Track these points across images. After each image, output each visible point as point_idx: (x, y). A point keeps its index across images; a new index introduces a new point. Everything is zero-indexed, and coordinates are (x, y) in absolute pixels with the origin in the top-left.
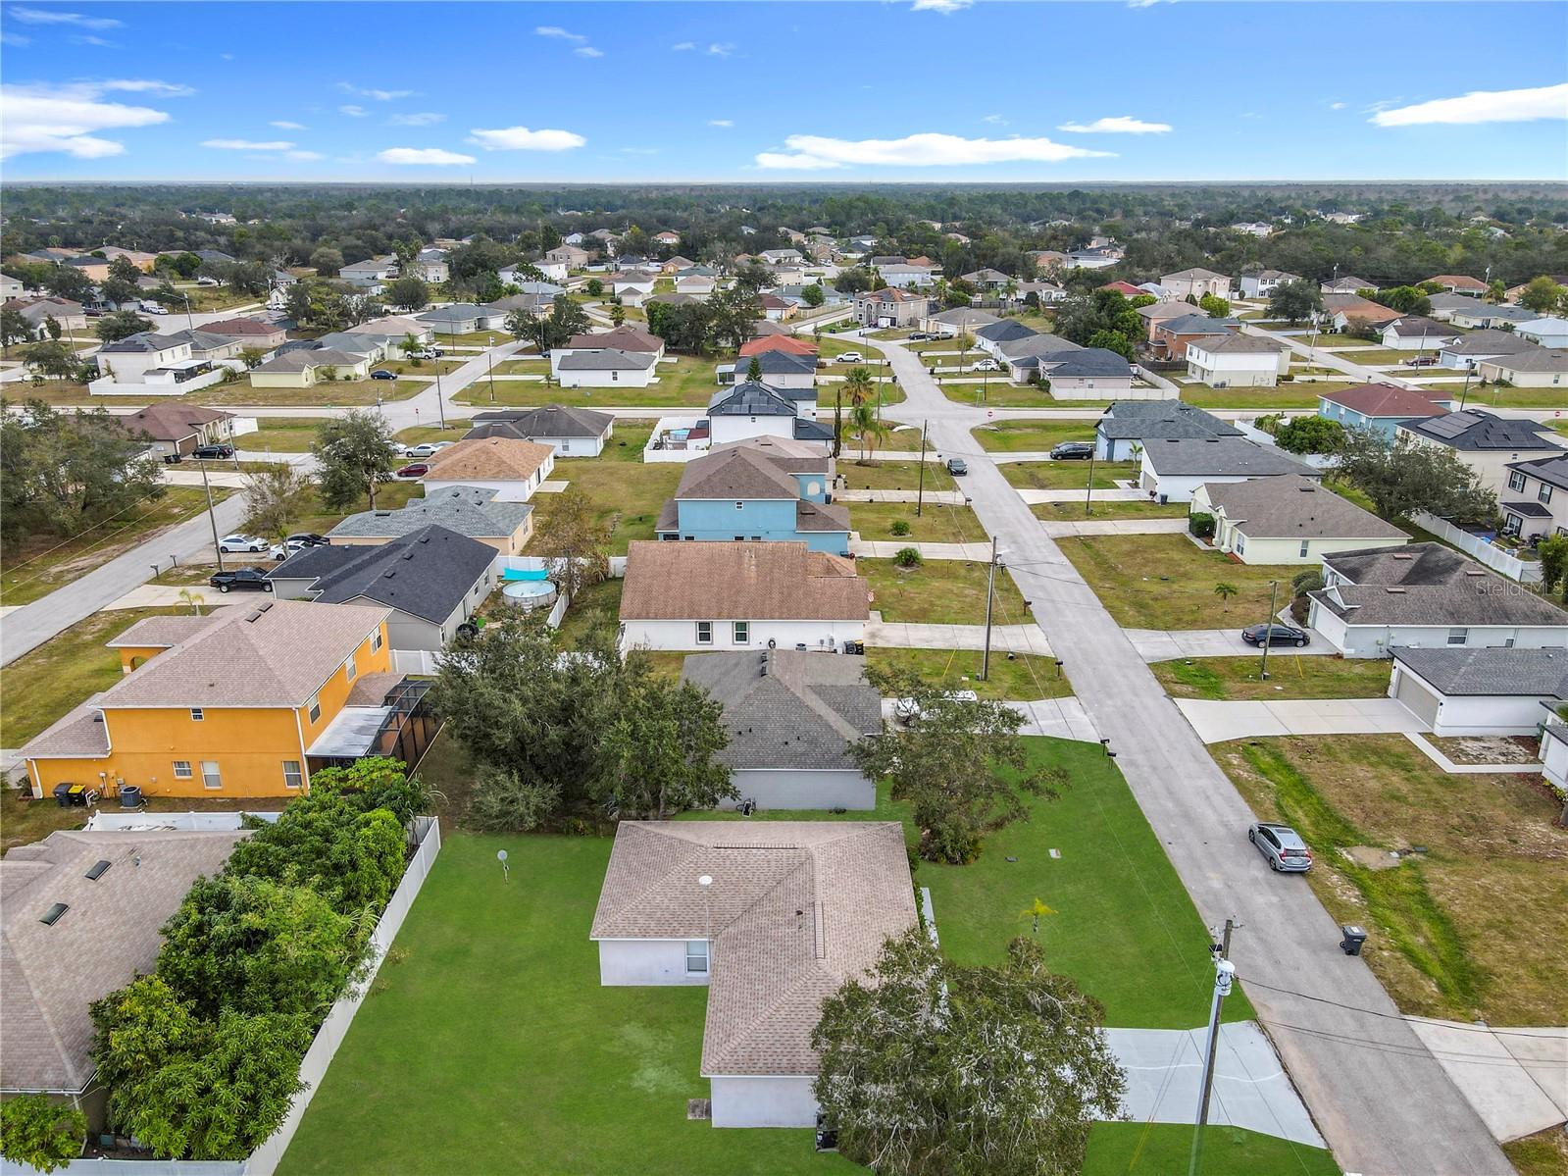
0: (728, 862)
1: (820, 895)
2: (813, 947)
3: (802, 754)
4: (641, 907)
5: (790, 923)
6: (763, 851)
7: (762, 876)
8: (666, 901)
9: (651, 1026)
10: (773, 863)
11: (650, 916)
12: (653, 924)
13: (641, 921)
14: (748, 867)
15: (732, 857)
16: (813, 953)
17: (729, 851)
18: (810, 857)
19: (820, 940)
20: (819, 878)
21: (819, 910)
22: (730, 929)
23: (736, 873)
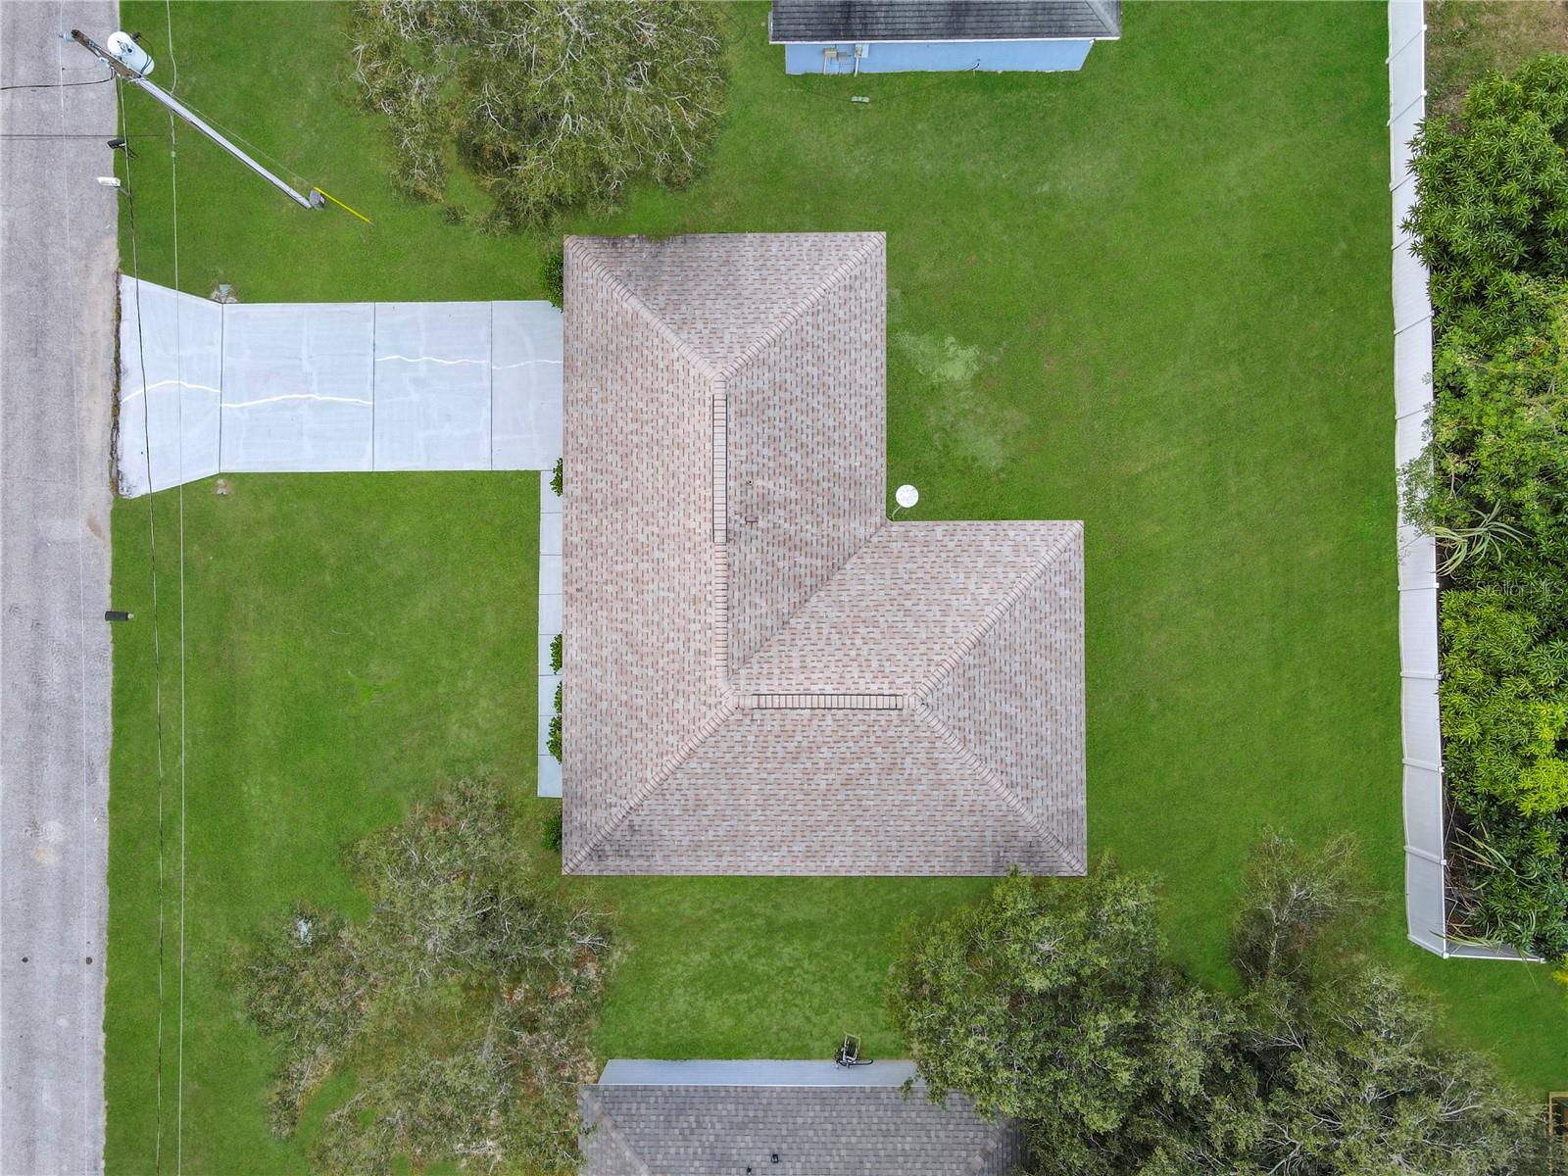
0: (875, 664)
1: (714, 559)
2: (731, 425)
3: (742, 1127)
4: (1012, 576)
5: (766, 504)
6: (814, 689)
7: (814, 637)
8: (972, 587)
9: (965, 459)
10: (796, 664)
11: (994, 560)
12: (987, 545)
13: (1007, 550)
14: (839, 655)
15: (869, 676)
16: (731, 411)
17: (874, 688)
18: (731, 674)
19: (720, 439)
20: (715, 615)
21: (720, 521)
22: (861, 532)
23: (858, 642)
